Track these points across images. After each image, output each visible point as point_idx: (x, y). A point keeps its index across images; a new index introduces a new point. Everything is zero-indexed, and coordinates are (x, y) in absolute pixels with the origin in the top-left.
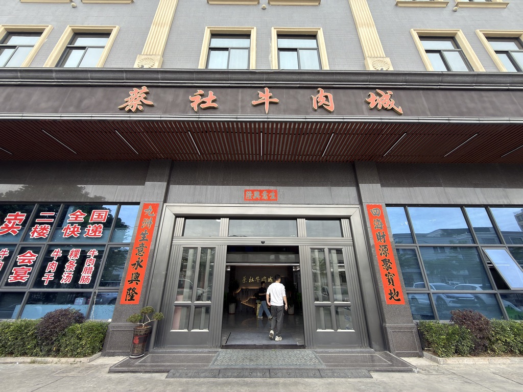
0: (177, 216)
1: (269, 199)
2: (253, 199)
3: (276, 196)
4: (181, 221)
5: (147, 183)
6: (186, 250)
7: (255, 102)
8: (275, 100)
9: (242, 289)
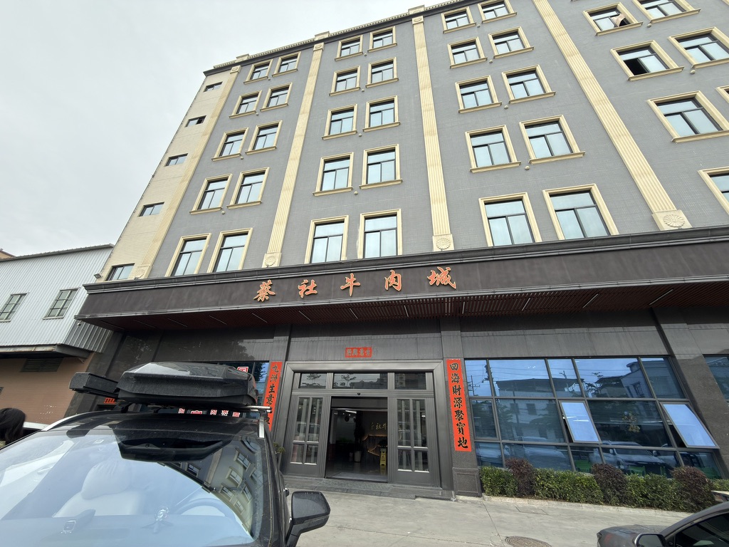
0: (295, 372)
1: (365, 356)
2: (352, 356)
3: (371, 352)
4: (298, 375)
5: (276, 338)
6: (302, 399)
7: (342, 287)
8: (358, 284)
9: (369, 436)
